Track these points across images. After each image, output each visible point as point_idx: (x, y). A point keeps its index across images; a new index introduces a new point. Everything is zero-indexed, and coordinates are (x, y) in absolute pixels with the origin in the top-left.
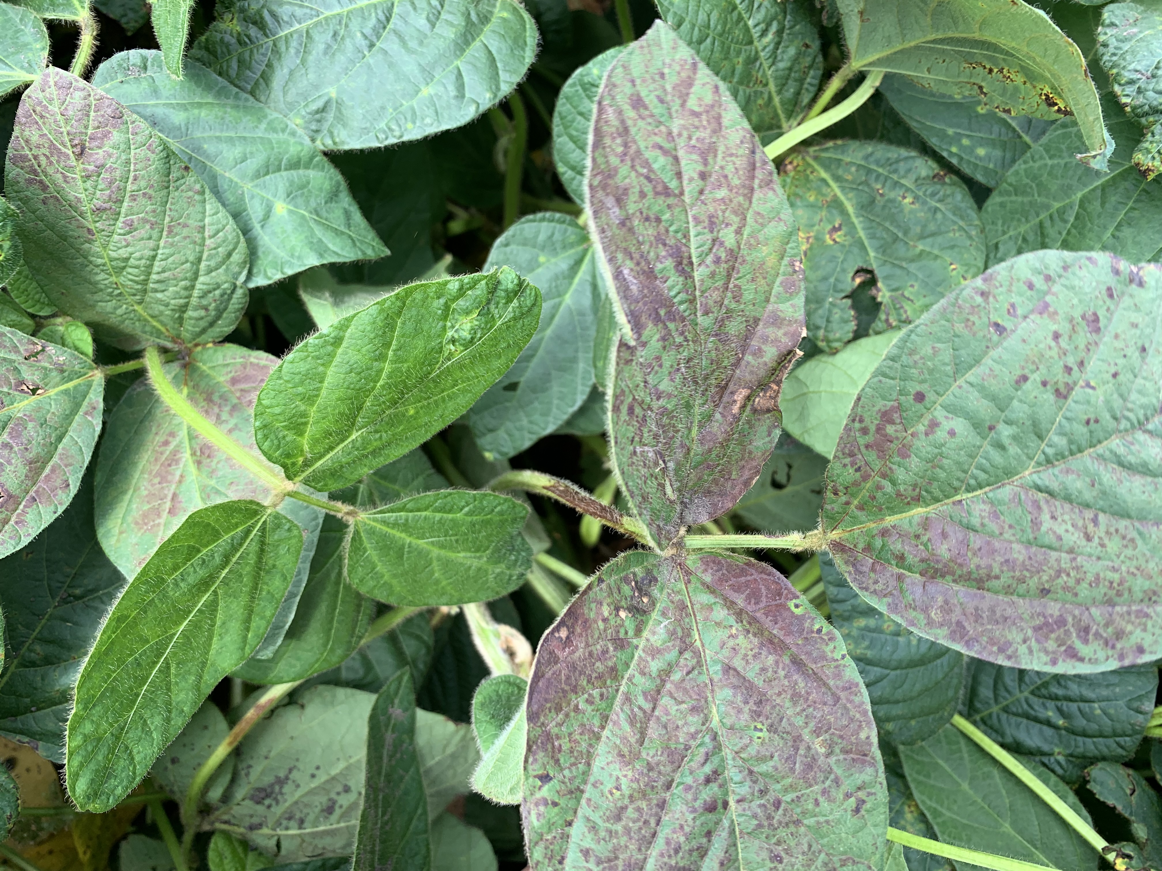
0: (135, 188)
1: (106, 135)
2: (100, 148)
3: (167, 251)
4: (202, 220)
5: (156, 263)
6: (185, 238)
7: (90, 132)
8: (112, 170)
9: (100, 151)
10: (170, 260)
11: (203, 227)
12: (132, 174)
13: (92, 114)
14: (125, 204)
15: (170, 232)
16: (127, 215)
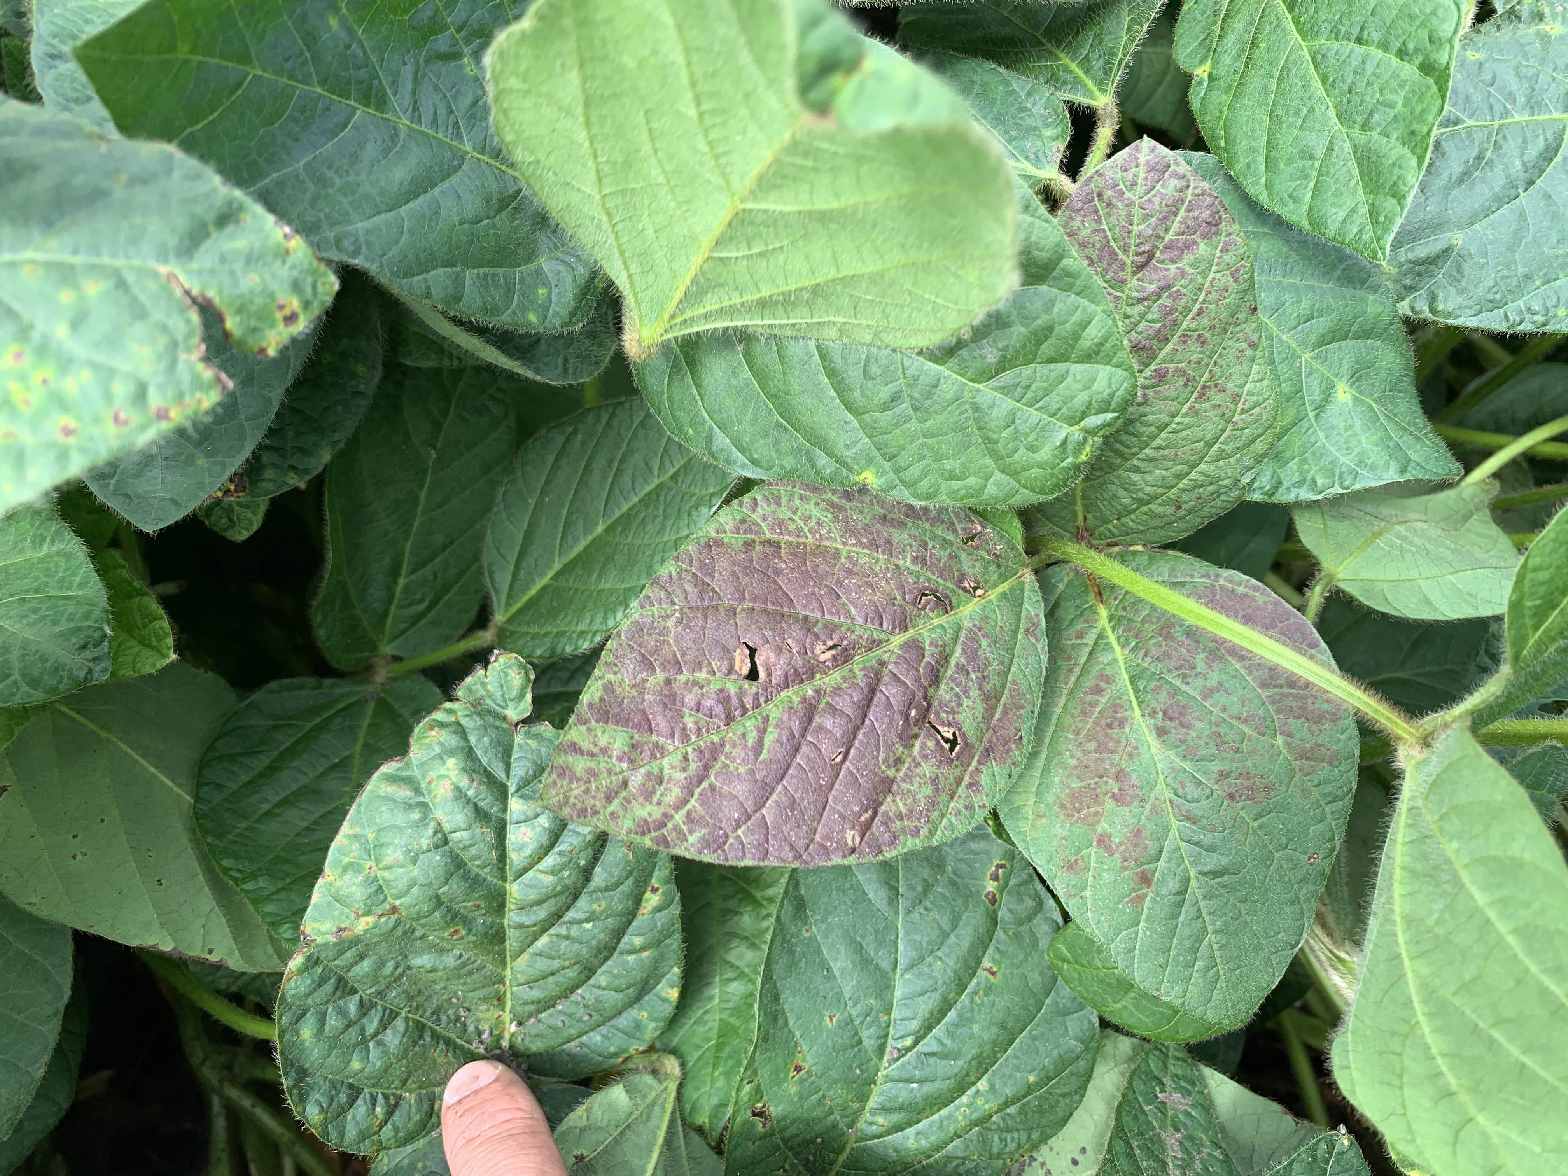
0: (1193, 326)
1: (1188, 246)
2: (1173, 261)
3: (1187, 420)
4: (1242, 386)
5: (1164, 435)
6: (1214, 407)
7: (1168, 238)
8: (1178, 295)
9: (1173, 267)
10: (1183, 434)
11: (1239, 396)
12: (1197, 306)
13: (1182, 213)
14: (1169, 346)
15: (1202, 395)
16: (1164, 361)
